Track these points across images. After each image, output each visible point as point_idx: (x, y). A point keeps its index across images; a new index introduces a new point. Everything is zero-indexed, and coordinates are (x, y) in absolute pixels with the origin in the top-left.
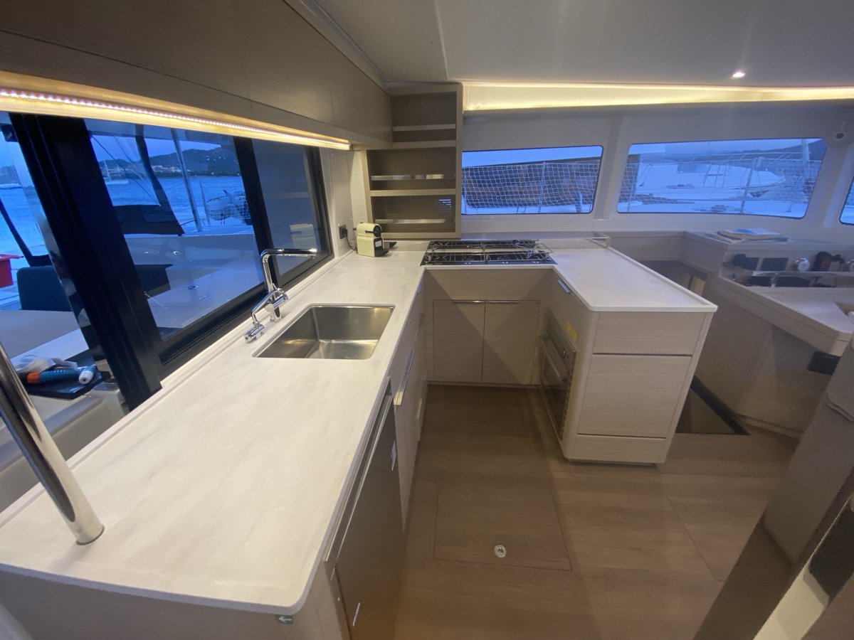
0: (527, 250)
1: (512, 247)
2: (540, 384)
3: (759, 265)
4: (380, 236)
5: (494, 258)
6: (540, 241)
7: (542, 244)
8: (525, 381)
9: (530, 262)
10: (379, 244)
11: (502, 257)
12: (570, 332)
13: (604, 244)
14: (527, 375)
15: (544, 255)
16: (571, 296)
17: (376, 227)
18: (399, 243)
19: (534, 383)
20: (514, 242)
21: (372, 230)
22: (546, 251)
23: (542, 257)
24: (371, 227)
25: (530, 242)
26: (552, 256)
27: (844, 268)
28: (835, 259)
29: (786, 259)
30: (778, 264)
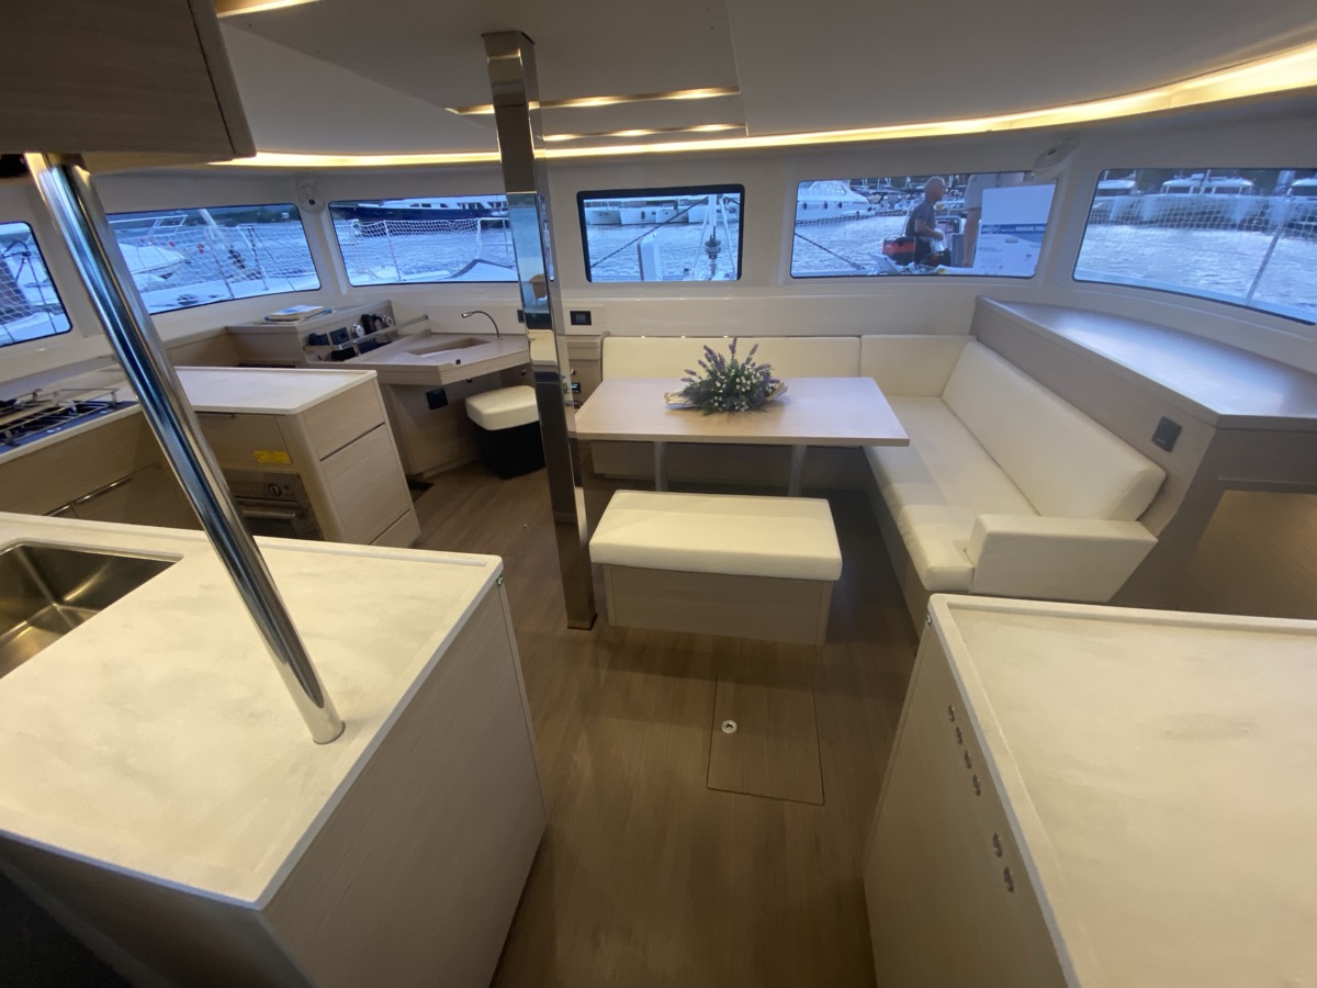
3: (331, 340)
27: (385, 326)
28: (375, 318)
29: (345, 329)
30: (341, 335)
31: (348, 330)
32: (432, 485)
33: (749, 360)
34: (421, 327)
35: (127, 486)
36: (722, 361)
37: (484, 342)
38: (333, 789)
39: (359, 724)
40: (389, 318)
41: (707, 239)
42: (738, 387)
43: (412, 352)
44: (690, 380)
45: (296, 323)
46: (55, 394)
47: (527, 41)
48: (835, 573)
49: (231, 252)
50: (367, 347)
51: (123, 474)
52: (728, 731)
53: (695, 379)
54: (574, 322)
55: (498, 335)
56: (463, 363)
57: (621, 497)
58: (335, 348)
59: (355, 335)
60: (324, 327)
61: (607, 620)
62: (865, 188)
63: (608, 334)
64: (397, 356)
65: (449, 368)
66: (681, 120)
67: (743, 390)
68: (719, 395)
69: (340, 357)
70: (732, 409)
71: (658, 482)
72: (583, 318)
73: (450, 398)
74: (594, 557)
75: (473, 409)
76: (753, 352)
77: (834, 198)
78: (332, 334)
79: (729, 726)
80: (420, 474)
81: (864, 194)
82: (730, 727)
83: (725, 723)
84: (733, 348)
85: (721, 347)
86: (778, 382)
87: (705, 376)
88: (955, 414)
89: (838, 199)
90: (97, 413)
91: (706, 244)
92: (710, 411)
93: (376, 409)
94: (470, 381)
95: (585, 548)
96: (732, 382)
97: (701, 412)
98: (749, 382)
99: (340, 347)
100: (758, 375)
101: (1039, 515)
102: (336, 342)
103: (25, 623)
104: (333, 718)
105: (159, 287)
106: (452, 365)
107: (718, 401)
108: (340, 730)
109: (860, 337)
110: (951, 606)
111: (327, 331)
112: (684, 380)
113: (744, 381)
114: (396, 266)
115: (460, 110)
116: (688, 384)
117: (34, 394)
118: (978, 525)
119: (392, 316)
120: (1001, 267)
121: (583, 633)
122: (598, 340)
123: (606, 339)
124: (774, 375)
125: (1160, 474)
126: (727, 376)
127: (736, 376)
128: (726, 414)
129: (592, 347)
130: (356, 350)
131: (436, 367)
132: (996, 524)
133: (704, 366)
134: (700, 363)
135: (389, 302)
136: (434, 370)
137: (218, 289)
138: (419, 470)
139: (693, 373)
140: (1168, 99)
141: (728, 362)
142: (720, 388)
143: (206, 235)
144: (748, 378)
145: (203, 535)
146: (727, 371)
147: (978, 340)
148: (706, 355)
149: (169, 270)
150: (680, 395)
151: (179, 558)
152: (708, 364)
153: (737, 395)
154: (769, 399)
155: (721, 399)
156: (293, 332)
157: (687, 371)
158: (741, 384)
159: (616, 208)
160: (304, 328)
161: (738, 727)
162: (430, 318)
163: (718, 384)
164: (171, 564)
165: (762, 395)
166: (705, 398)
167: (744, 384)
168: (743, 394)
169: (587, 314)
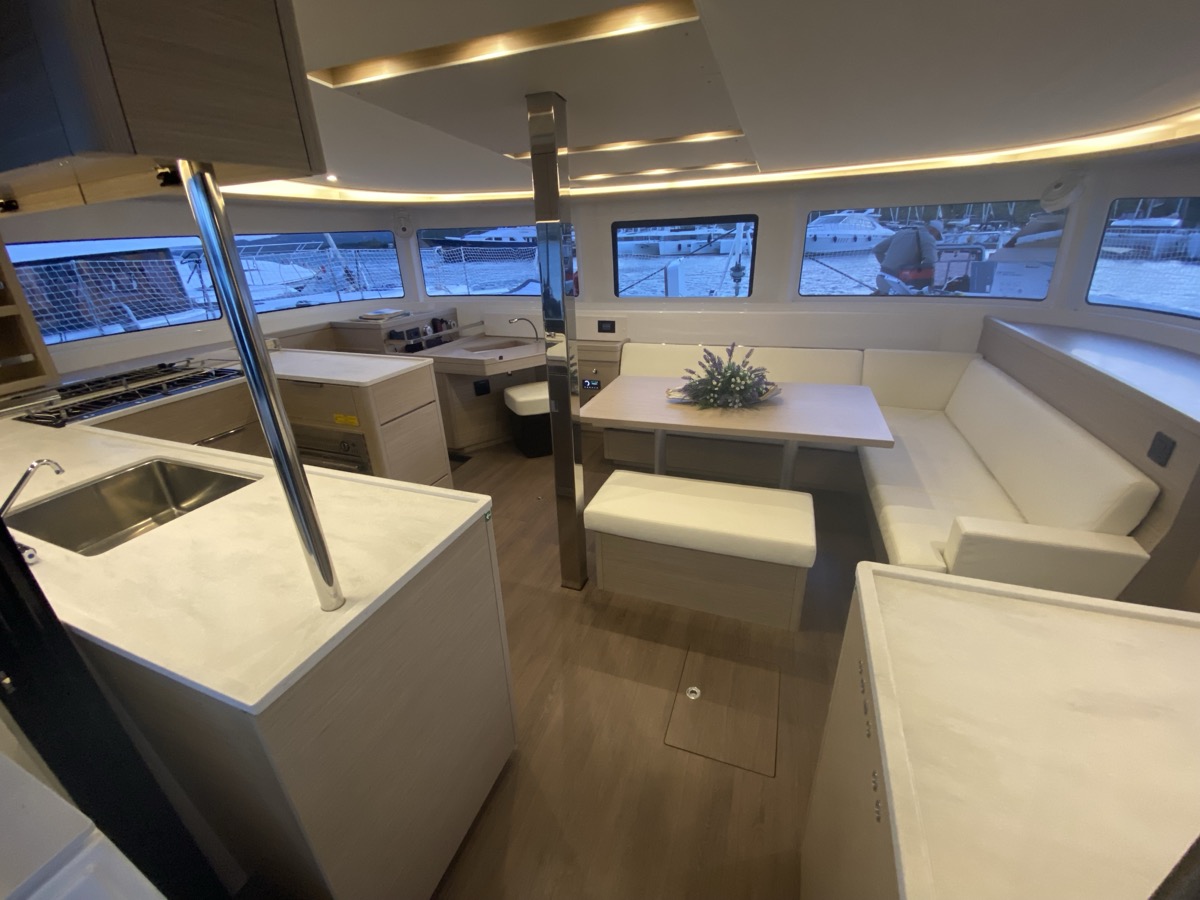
3: (406, 336)
12: (345, 421)
27: (449, 327)
28: (442, 321)
29: (418, 329)
30: (415, 333)
31: (420, 330)
32: (470, 458)
33: (745, 364)
34: (478, 330)
35: (241, 434)
36: (720, 363)
37: (524, 344)
38: (325, 641)
39: (355, 601)
40: (453, 322)
41: (733, 264)
42: (733, 386)
43: (467, 349)
44: (690, 379)
45: (381, 322)
46: (203, 362)
47: (559, 100)
48: (809, 562)
49: (347, 271)
50: (432, 343)
51: (239, 425)
52: (691, 696)
53: (694, 377)
54: (600, 330)
55: (537, 338)
57: (618, 475)
58: (408, 341)
59: (425, 334)
60: (402, 326)
61: (596, 585)
62: (895, 223)
63: (629, 341)
64: (453, 352)
65: (493, 363)
66: (696, 160)
67: (738, 389)
68: (714, 392)
69: (411, 350)
70: (725, 406)
71: (657, 467)
72: (609, 326)
73: (493, 388)
74: (588, 524)
75: (509, 397)
76: (748, 356)
77: (861, 233)
78: (407, 331)
79: (693, 692)
80: (462, 449)
81: (893, 229)
82: (694, 694)
83: (690, 689)
84: (730, 353)
85: (720, 353)
86: (773, 384)
87: (703, 375)
88: (956, 428)
89: (867, 233)
90: (229, 378)
91: (732, 269)
92: (706, 405)
93: (430, 389)
94: (510, 374)
95: (581, 515)
96: (728, 381)
97: (697, 407)
98: (743, 382)
99: (412, 342)
100: (753, 376)
101: (1027, 522)
102: (410, 338)
103: (150, 519)
104: (337, 594)
105: (292, 296)
106: (496, 362)
107: (713, 398)
108: (342, 603)
109: (863, 350)
110: (876, 573)
111: (404, 329)
112: (685, 378)
113: (739, 381)
114: (467, 284)
115: (516, 155)
116: (687, 382)
117: (188, 362)
118: (956, 526)
119: (456, 320)
120: (1020, 291)
121: (574, 594)
122: (619, 345)
123: (626, 345)
124: (769, 378)
125: (1154, 488)
126: (724, 376)
127: (732, 376)
128: (720, 409)
129: (613, 350)
130: (424, 345)
131: (482, 361)
132: (972, 526)
133: (704, 366)
134: (700, 363)
135: (455, 310)
136: (481, 363)
137: (332, 297)
138: (461, 445)
139: (693, 372)
140: (1173, 131)
141: (725, 364)
142: (716, 386)
143: (327, 254)
144: (743, 379)
145: (271, 461)
146: (723, 371)
147: (984, 358)
148: (705, 357)
149: (302, 285)
150: (679, 391)
151: (260, 478)
152: (707, 364)
153: (732, 393)
154: (761, 398)
155: (716, 396)
156: (378, 328)
157: (687, 370)
158: (735, 383)
159: (656, 242)
160: (385, 325)
161: (702, 693)
162: (486, 323)
163: (715, 383)
164: (252, 482)
165: (756, 394)
166: (700, 395)
167: (738, 384)
168: (738, 392)
169: (612, 324)
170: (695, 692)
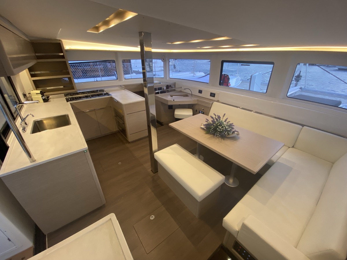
0: (102, 92)
1: (97, 92)
2: (119, 130)
3: (157, 89)
4: (44, 94)
5: (92, 96)
6: (105, 89)
7: (106, 90)
8: (115, 130)
9: (105, 96)
10: (44, 98)
11: (95, 95)
12: (120, 111)
13: (123, 88)
14: (114, 128)
15: (108, 93)
16: (118, 102)
17: (41, 92)
18: (50, 96)
19: (117, 130)
20: (97, 90)
21: (39, 93)
22: (108, 92)
23: (107, 94)
24: (39, 92)
25: (102, 90)
26: (110, 93)
27: (172, 88)
28: (170, 86)
30: (160, 89)
31: (162, 88)
33: (225, 121)
34: (179, 90)
37: (188, 96)
40: (173, 86)
43: (171, 95)
52: (152, 219)
53: (209, 122)
54: (211, 96)
55: (192, 95)
56: (175, 100)
59: (164, 89)
63: (218, 102)
65: (171, 101)
67: (219, 130)
68: (212, 129)
70: (214, 134)
73: (173, 107)
80: (163, 122)
82: (152, 218)
87: (211, 122)
94: (179, 105)
97: (206, 132)
98: (222, 129)
111: (157, 87)
112: (206, 121)
116: (207, 123)
119: (175, 86)
122: (211, 102)
123: (215, 103)
126: (216, 124)
127: (219, 125)
128: (213, 135)
129: (208, 104)
133: (214, 119)
135: (176, 83)
138: (163, 121)
144: (222, 127)
150: (204, 125)
154: (229, 136)
161: (154, 219)
162: (182, 88)
163: (213, 126)
165: (227, 134)
166: (208, 128)
168: (219, 131)
169: (214, 94)
170: (153, 217)
